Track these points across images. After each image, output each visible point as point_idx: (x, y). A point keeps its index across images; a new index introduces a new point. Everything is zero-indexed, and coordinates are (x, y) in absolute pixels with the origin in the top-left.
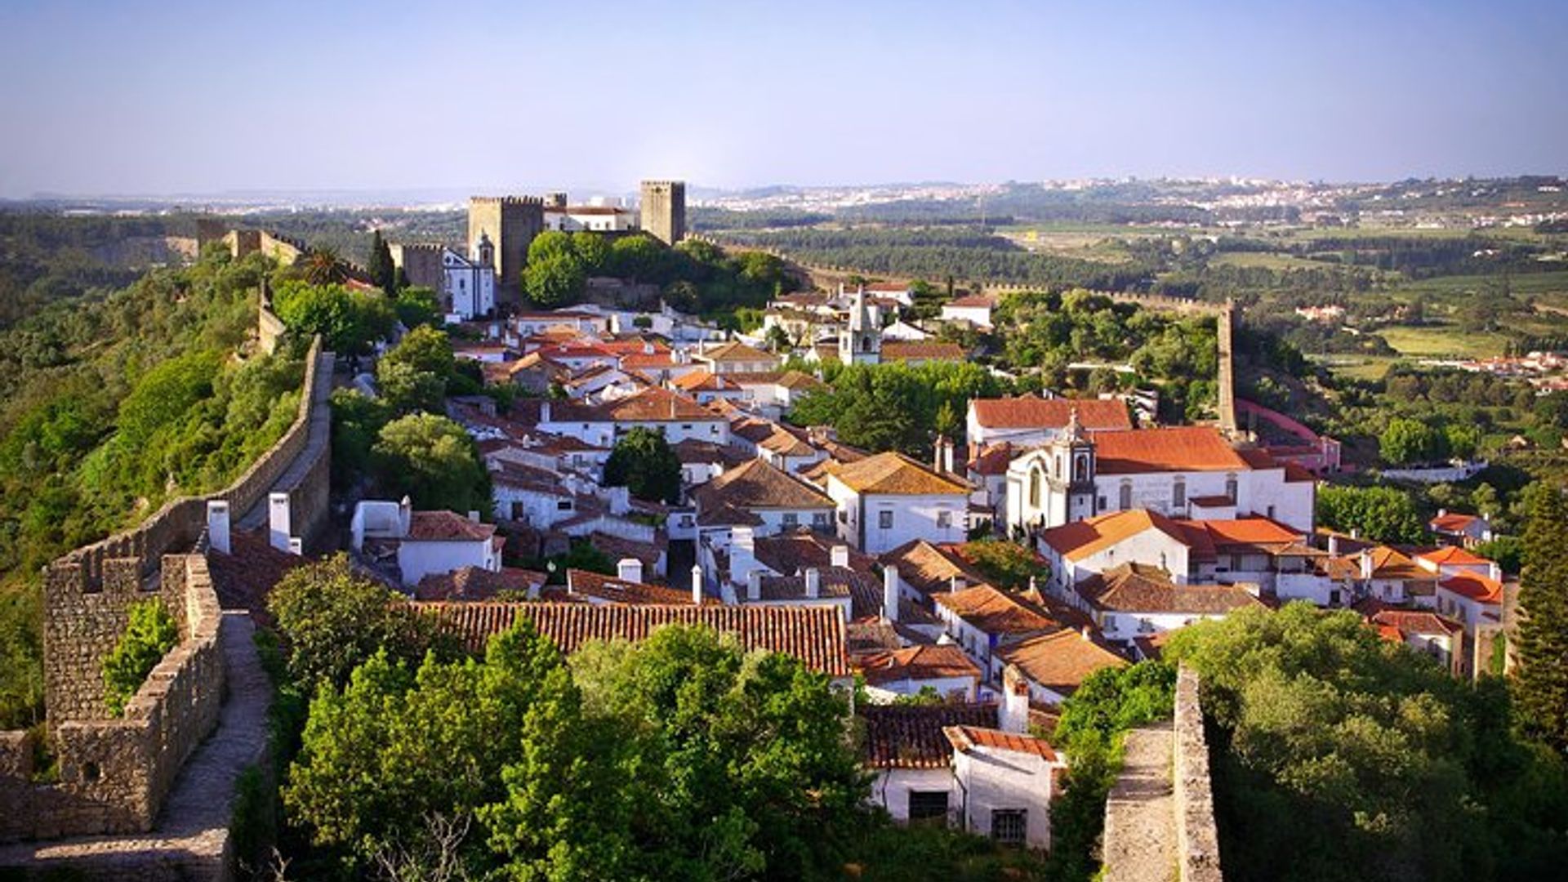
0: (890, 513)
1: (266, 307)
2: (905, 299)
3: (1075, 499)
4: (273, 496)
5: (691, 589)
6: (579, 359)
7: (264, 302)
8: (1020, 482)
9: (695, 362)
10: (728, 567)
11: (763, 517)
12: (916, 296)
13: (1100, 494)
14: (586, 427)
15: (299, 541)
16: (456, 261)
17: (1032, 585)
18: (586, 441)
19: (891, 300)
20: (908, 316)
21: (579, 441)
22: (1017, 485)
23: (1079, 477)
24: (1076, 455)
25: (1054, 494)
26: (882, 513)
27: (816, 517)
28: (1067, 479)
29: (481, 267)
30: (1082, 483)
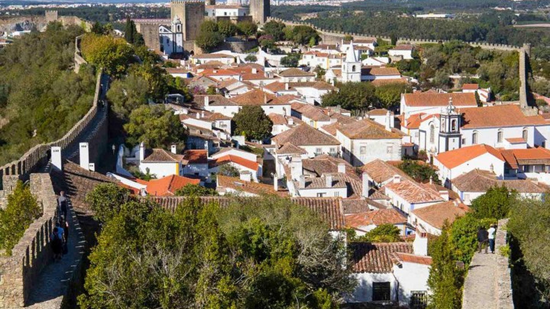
0: (365, 147)
1: (78, 53)
2: (372, 47)
3: (451, 139)
4: (81, 144)
5: (273, 185)
6: (221, 77)
7: (77, 50)
8: (425, 132)
9: (275, 77)
10: (290, 173)
11: (306, 150)
12: (376, 45)
13: (463, 137)
14: (225, 108)
15: (93, 164)
16: (165, 31)
17: (431, 180)
18: (225, 115)
19: (365, 47)
20: (373, 54)
21: (222, 116)
22: (424, 133)
23: (453, 130)
24: (452, 120)
25: (441, 138)
26: (361, 147)
27: (331, 149)
28: (447, 131)
29: (177, 33)
30: (454, 132)
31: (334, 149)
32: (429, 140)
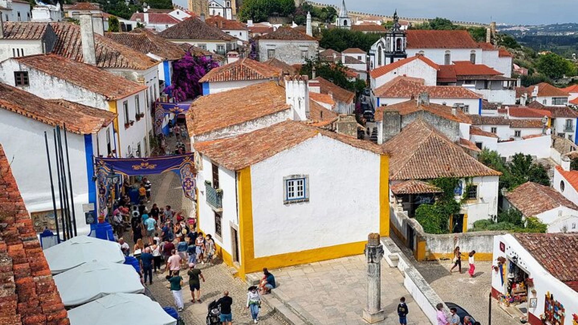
0: (273, 50)
3: (396, 60)
8: (374, 55)
16: (216, 5)
23: (398, 49)
24: (396, 38)
25: (387, 58)
26: (269, 50)
27: (219, 47)
28: (392, 50)
29: (226, 8)
30: (400, 52)
31: (222, 47)
32: (377, 63)
